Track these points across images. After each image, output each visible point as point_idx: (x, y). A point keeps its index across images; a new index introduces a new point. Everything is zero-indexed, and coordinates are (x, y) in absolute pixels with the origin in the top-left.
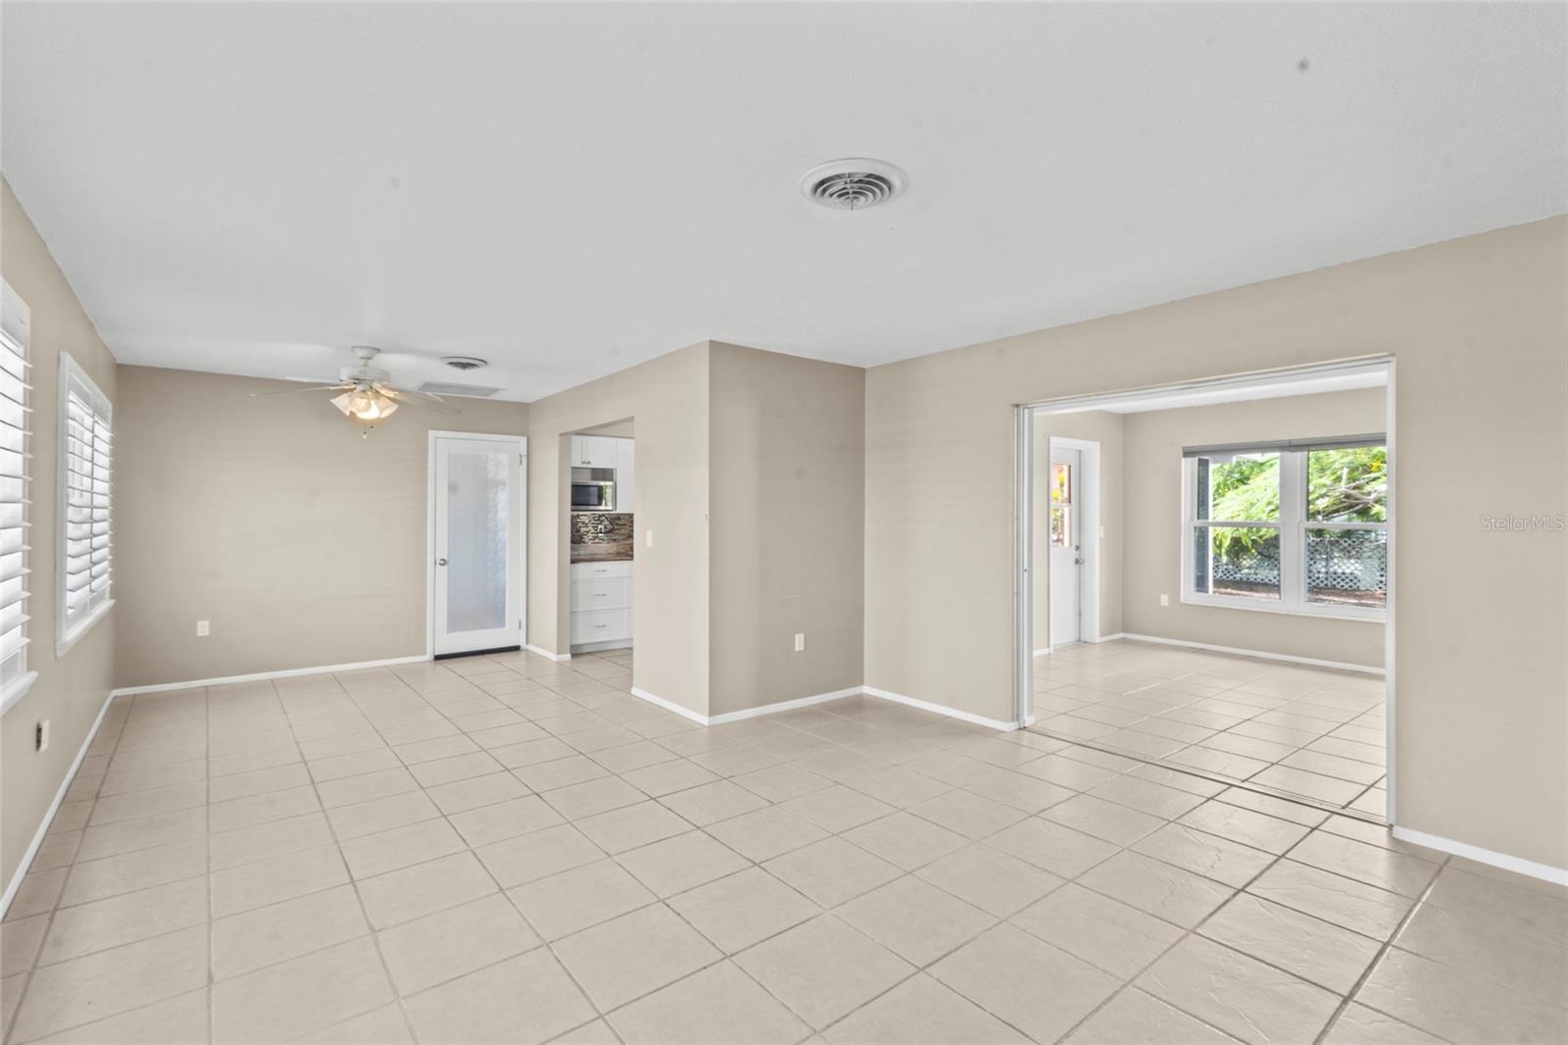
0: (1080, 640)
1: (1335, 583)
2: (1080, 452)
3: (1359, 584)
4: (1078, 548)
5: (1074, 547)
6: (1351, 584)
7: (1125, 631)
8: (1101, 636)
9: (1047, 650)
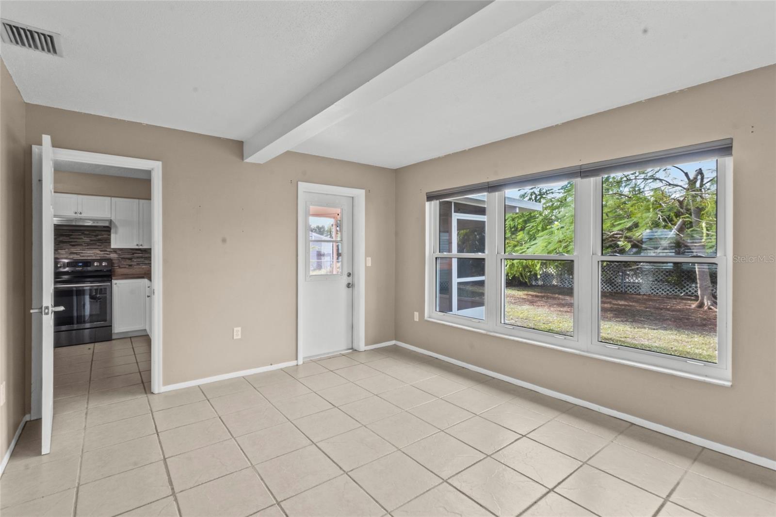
0: (352, 348)
1: (626, 290)
2: (353, 197)
3: (640, 291)
4: (349, 275)
5: (346, 273)
6: (635, 290)
7: (396, 339)
8: (366, 344)
9: (296, 361)
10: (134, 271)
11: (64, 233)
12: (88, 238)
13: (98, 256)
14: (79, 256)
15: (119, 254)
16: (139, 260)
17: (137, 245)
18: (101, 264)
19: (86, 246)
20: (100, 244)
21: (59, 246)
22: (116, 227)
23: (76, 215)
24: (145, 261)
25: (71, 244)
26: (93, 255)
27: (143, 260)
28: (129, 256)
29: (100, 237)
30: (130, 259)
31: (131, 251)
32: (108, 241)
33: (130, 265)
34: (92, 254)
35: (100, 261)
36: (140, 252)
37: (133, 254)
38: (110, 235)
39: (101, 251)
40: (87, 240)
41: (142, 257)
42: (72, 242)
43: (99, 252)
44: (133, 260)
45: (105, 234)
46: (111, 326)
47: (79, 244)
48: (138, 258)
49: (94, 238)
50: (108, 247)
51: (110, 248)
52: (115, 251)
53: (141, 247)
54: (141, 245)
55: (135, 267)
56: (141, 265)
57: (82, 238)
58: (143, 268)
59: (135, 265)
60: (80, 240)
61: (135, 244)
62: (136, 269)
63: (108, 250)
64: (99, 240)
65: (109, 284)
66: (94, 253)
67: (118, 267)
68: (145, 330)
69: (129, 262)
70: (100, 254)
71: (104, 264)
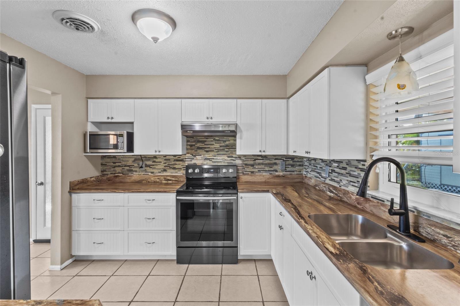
10: (256, 178)
11: (200, 140)
12: (218, 144)
13: (226, 162)
14: (211, 162)
15: (243, 161)
16: (260, 167)
17: (260, 151)
18: (228, 171)
19: (216, 152)
20: (227, 150)
21: (197, 152)
22: (241, 131)
23: (208, 120)
24: (265, 167)
25: (206, 150)
26: (222, 161)
27: (263, 166)
28: (252, 162)
29: (227, 143)
30: (252, 165)
31: (253, 157)
32: (233, 147)
33: (252, 172)
34: (221, 159)
35: (227, 167)
36: (261, 158)
37: (255, 160)
38: (235, 140)
39: (229, 157)
40: (217, 146)
41: (263, 164)
42: (206, 148)
43: (226, 158)
44: (255, 166)
45: (231, 140)
46: (237, 247)
47: (211, 150)
48: (259, 164)
49: (223, 144)
50: (234, 153)
51: (236, 154)
52: (239, 157)
53: (263, 154)
54: (264, 151)
55: (256, 174)
56: (262, 172)
57: (213, 144)
58: (263, 176)
59: (256, 172)
60: (212, 146)
61: (258, 150)
62: (258, 177)
63: (234, 156)
64: (227, 146)
65: (235, 198)
66: (223, 159)
67: (242, 174)
68: (270, 255)
69: (251, 169)
70: (228, 160)
71: (231, 171)
